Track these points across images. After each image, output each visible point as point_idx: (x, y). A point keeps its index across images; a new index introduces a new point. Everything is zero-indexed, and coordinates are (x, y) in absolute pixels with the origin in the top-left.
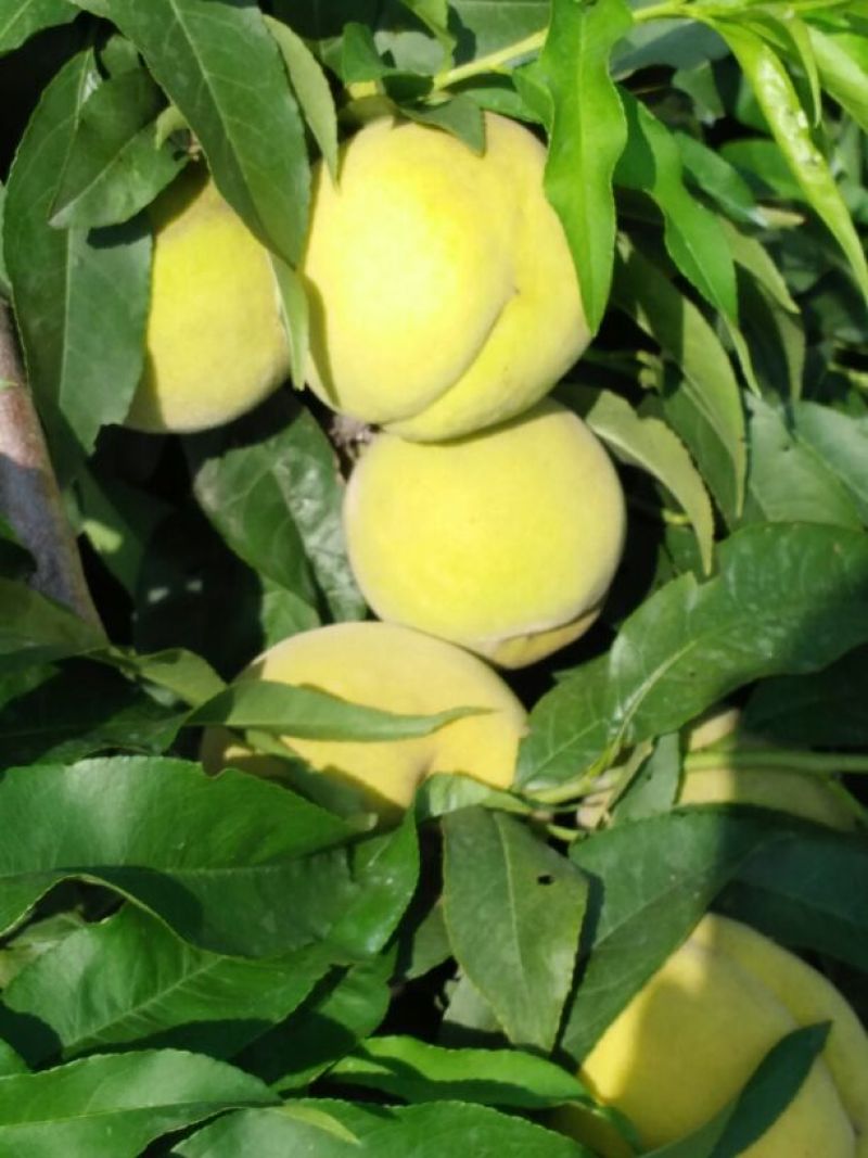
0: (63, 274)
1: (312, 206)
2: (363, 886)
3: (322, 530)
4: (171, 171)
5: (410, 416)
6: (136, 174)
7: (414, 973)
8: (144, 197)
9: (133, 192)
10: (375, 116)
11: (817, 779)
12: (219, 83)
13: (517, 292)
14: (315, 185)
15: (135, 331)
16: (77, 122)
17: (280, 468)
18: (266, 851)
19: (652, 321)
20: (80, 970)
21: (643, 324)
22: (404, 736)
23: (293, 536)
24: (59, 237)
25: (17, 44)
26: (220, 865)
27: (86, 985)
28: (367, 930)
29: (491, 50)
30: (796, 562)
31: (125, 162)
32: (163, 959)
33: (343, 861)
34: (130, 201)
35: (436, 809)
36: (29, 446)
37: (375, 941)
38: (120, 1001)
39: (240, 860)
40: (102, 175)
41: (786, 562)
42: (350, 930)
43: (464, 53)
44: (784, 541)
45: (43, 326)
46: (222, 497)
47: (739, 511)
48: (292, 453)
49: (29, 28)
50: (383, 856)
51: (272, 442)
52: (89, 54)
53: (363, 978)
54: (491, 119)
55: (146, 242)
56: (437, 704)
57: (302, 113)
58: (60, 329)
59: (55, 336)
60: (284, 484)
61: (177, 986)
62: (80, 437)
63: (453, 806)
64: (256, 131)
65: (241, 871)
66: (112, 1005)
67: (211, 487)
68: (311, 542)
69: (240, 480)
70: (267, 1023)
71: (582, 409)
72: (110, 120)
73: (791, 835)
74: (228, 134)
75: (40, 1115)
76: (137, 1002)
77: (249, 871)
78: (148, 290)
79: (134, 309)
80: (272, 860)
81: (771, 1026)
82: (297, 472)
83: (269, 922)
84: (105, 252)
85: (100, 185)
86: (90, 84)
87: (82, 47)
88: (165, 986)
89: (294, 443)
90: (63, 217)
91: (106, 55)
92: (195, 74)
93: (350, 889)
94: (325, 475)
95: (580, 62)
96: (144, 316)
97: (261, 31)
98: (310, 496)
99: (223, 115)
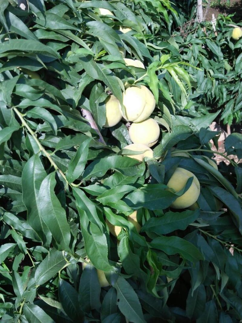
0: (97, 109)
1: (123, 97)
2: (139, 169)
3: (127, 136)
4: (107, 96)
5: (136, 120)
6: (103, 97)
7: (146, 178)
8: (104, 99)
9: (103, 99)
10: (128, 87)
11: (185, 153)
12: (111, 84)
13: (146, 103)
14: (123, 95)
15: (105, 115)
16: (96, 92)
17: (121, 130)
18: (129, 165)
19: (160, 108)
20: (111, 180)
21: (159, 108)
22: (141, 154)
23: (123, 137)
24: (96, 105)
25: (89, 83)
26: (125, 167)
27: (112, 182)
28: (141, 173)
29: (139, 78)
30: (180, 130)
31: (102, 96)
32: (120, 178)
33: (137, 167)
34: (103, 100)
35: (146, 161)
36: (96, 127)
37: (142, 174)
38: (116, 183)
39: (127, 167)
40: (100, 97)
41: (179, 130)
42: (139, 174)
43: (137, 79)
44: (178, 128)
45: (95, 115)
46: (115, 135)
47: (171, 127)
48: (122, 129)
49: (90, 82)
50: (141, 166)
51: (120, 128)
52: (96, 85)
53: (141, 179)
54: (141, 85)
55: (105, 104)
56: (143, 150)
57: (120, 87)
58: (97, 115)
59: (97, 116)
60: (122, 132)
61: (122, 181)
62: (100, 127)
63: (147, 160)
64: (116, 89)
65: (126, 168)
66: (115, 183)
67: (114, 134)
68: (125, 138)
69: (117, 132)
70: (133, 184)
71: (153, 118)
72: (100, 91)
73: (184, 159)
74: (113, 90)
75: (111, 194)
76: (118, 183)
77: (128, 168)
78: (106, 110)
79: (105, 113)
80: (130, 167)
81: (187, 178)
82: (123, 131)
83: (131, 173)
84: (101, 106)
85: (100, 98)
86: (97, 88)
87: (95, 84)
88: (121, 181)
89: (122, 127)
90: (96, 102)
91: (98, 85)
92: (109, 83)
93: (138, 170)
94: (126, 130)
95: (151, 74)
96: (106, 113)
97: (115, 78)
98: (125, 133)
99: (112, 88)
